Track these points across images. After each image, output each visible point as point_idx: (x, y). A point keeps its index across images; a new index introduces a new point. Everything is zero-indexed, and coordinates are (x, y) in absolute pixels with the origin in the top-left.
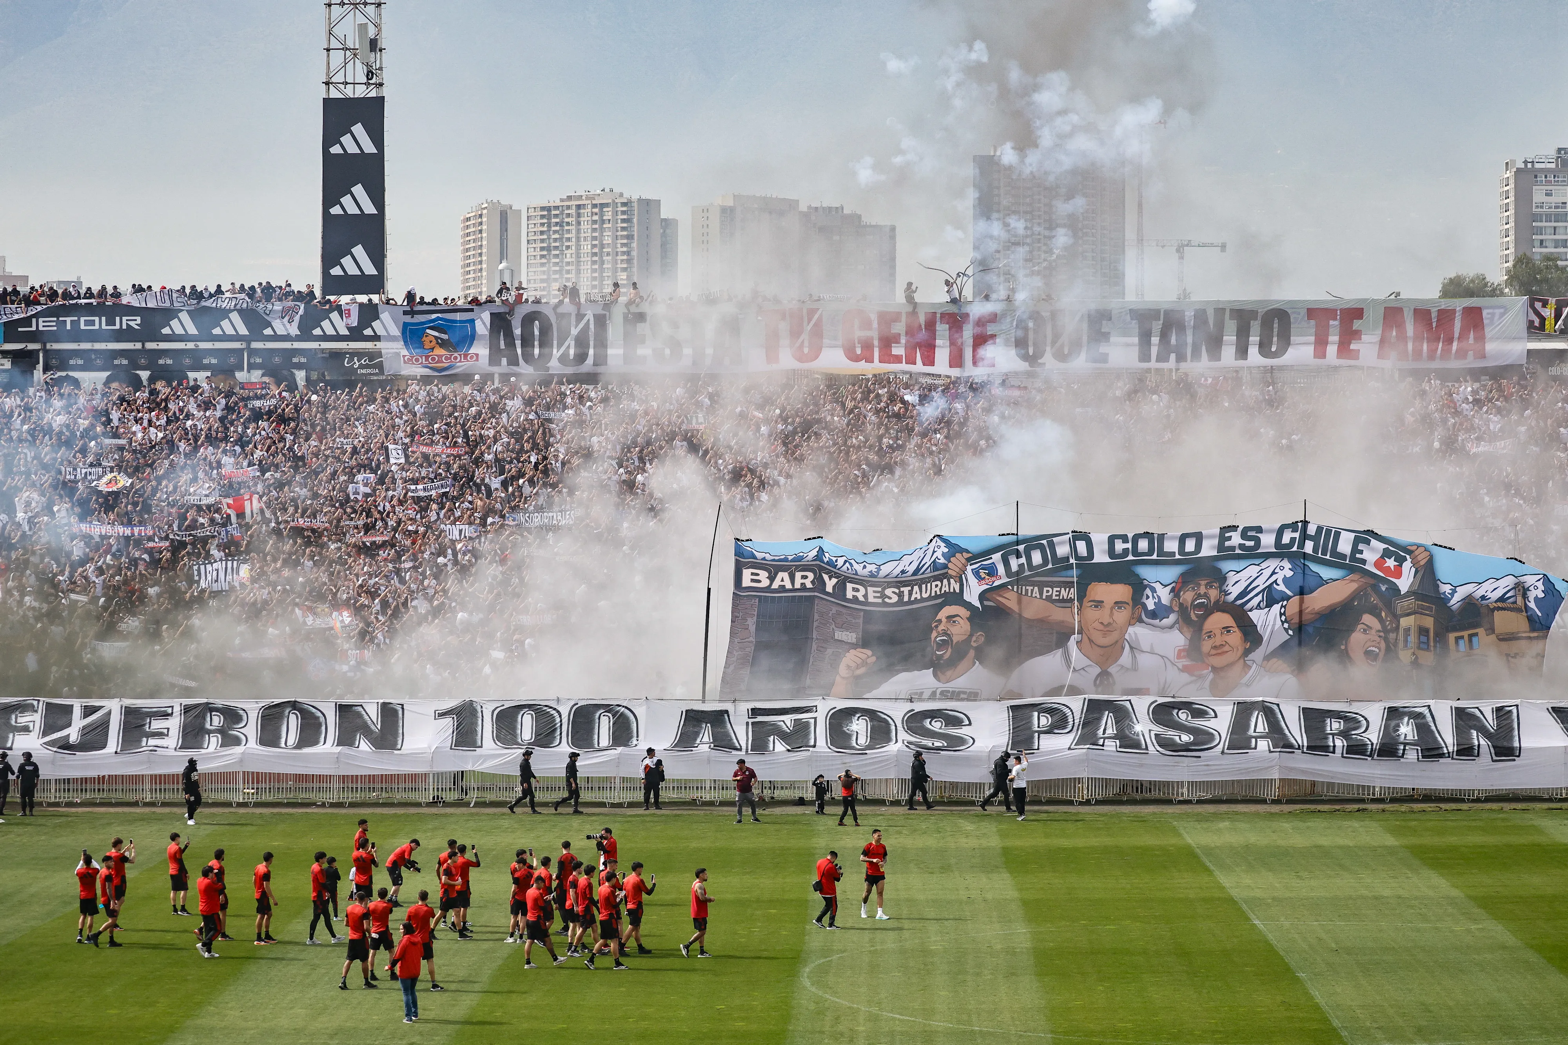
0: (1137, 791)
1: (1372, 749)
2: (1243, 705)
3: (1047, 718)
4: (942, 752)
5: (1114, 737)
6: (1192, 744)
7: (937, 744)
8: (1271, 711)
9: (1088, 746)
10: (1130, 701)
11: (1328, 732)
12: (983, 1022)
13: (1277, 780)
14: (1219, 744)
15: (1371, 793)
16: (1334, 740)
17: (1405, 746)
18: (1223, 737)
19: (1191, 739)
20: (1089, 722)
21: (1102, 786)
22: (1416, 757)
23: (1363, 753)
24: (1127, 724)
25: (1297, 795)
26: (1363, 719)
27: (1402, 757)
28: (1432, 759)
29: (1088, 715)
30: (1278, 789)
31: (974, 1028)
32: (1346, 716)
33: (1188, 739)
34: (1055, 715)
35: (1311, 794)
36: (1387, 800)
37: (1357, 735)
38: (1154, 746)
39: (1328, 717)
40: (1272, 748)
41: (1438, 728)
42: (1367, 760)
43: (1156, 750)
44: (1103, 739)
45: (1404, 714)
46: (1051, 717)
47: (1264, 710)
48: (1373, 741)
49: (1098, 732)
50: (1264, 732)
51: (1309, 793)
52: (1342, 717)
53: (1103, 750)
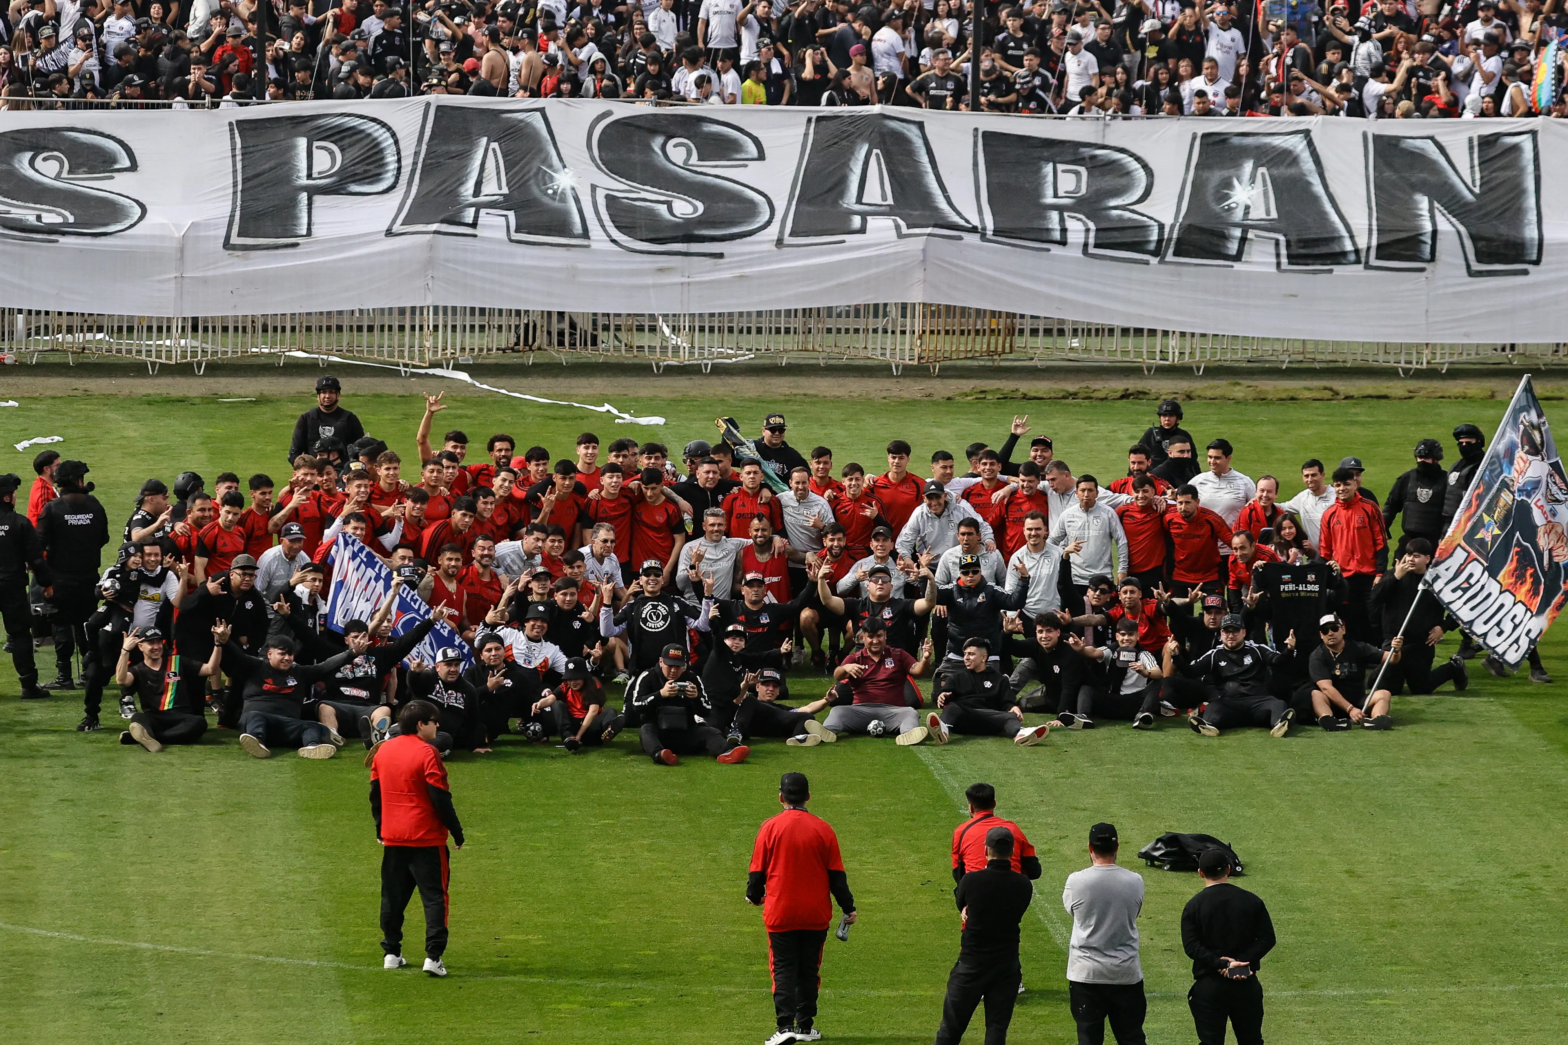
0: (561, 343)
1: (1160, 241)
2: (830, 124)
3: (332, 153)
4: (62, 239)
5: (504, 204)
6: (701, 222)
7: (50, 218)
8: (902, 140)
9: (434, 227)
10: (542, 111)
11: (1049, 200)
12: (162, 929)
13: (919, 310)
14: (769, 223)
15: (1158, 350)
16: (1062, 220)
17: (1245, 232)
18: (780, 207)
19: (696, 209)
20: (439, 165)
21: (472, 327)
22: (1274, 260)
23: (1138, 246)
24: (534, 170)
25: (969, 355)
26: (1139, 166)
27: (1238, 257)
28: (1313, 264)
29: (436, 145)
30: (920, 337)
31: (137, 945)
32: (1093, 157)
33: (689, 209)
34: (351, 145)
35: (1004, 352)
36: (1198, 371)
37: (1123, 208)
38: (603, 226)
39: (1048, 161)
40: (905, 230)
41: (1331, 190)
42: (1147, 263)
43: (609, 236)
44: (473, 209)
45: (1243, 153)
46: (342, 150)
47: (885, 143)
48: (1163, 221)
49: (462, 189)
50: (884, 198)
51: (1000, 349)
52: (1084, 159)
53: (475, 236)
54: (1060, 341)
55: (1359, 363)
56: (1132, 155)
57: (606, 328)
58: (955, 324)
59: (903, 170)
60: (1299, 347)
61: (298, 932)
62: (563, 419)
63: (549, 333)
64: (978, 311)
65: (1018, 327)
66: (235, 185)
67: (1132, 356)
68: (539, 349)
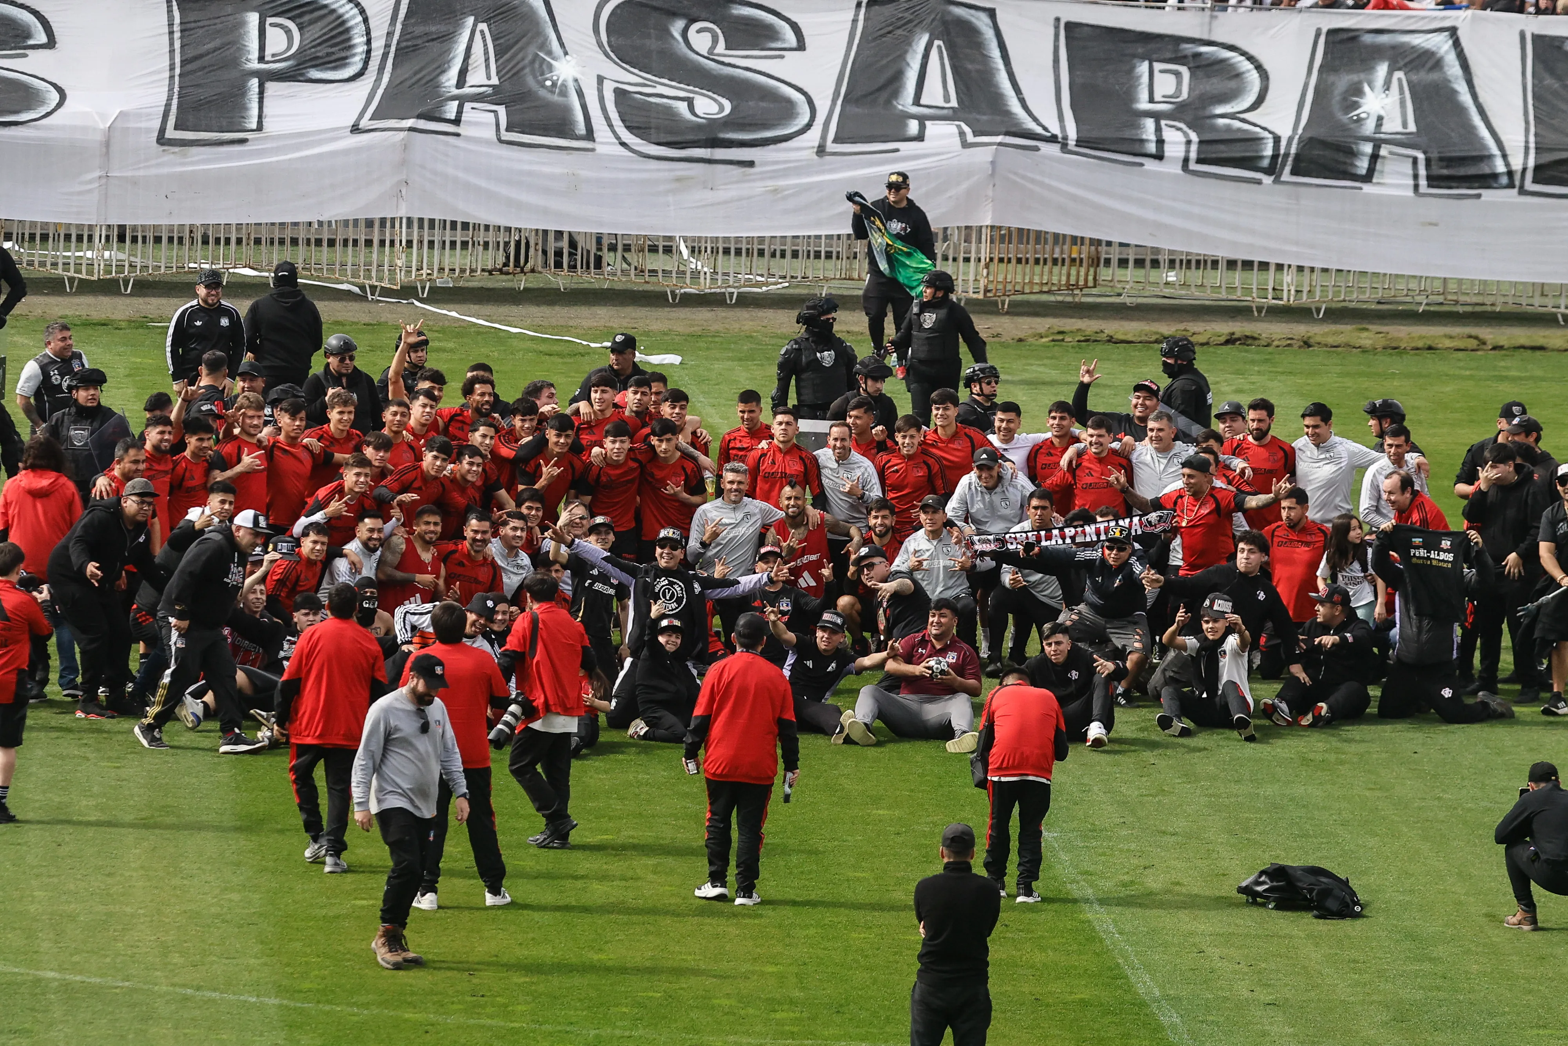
0: (558, 265)
1: (1275, 157)
2: (884, 9)
3: (288, 32)
5: (495, 96)
6: (728, 123)
8: (970, 31)
9: (410, 123)
11: (1143, 104)
12: (71, 955)
13: (985, 234)
14: (809, 126)
15: (1270, 288)
16: (1158, 130)
17: (1377, 145)
18: (823, 107)
19: (722, 108)
20: (416, 48)
21: (453, 244)
22: (1411, 182)
23: (1249, 162)
24: (530, 57)
25: (1045, 289)
26: (1251, 66)
27: (1368, 178)
28: (1457, 188)
29: (413, 25)
30: (987, 266)
31: (41, 974)
32: (1197, 55)
33: (715, 108)
34: (312, 22)
35: (1086, 286)
36: (1318, 313)
37: (1232, 116)
38: (611, 126)
39: (1143, 58)
40: (970, 138)
41: (1481, 99)
42: (1259, 182)
43: (618, 137)
44: (457, 102)
45: (1376, 53)
46: (301, 28)
47: (948, 34)
48: (1279, 132)
49: (443, 78)
50: (947, 99)
51: (1081, 283)
52: (1185, 57)
53: (458, 135)
54: (1154, 275)
55: (1510, 308)
56: (1243, 53)
57: (613, 248)
58: (1029, 251)
59: (970, 66)
60: (1438, 286)
61: (235, 962)
62: (559, 355)
63: (545, 252)
64: (1056, 236)
65: (1103, 256)
66: (172, 68)
67: (1239, 293)
68: (533, 271)
